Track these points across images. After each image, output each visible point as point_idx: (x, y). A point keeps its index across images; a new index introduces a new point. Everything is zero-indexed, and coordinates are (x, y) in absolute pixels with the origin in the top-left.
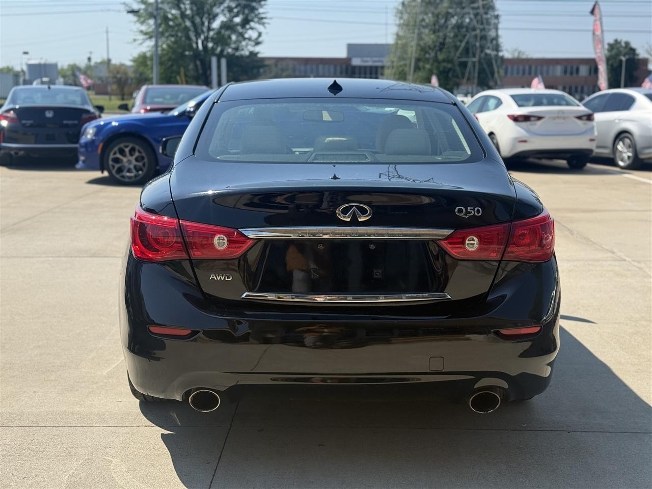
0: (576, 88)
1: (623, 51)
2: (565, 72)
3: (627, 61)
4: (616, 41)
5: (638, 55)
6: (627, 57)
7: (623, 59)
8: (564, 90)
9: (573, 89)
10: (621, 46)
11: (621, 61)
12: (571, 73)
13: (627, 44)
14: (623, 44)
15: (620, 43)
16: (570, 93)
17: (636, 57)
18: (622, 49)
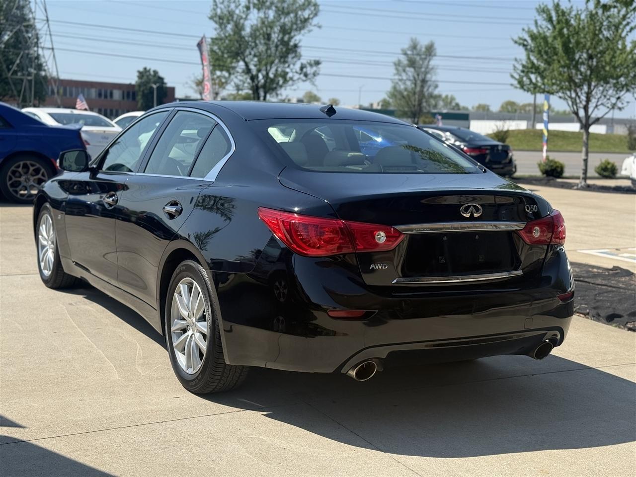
0: (111, 111)
1: (153, 79)
2: (100, 95)
3: (158, 88)
4: (145, 69)
5: (166, 84)
6: (158, 85)
7: (155, 86)
8: (100, 112)
9: (109, 111)
10: (150, 74)
11: (152, 88)
12: (106, 97)
13: (155, 72)
14: (152, 73)
15: (149, 71)
16: (106, 115)
17: (164, 85)
18: (151, 77)
